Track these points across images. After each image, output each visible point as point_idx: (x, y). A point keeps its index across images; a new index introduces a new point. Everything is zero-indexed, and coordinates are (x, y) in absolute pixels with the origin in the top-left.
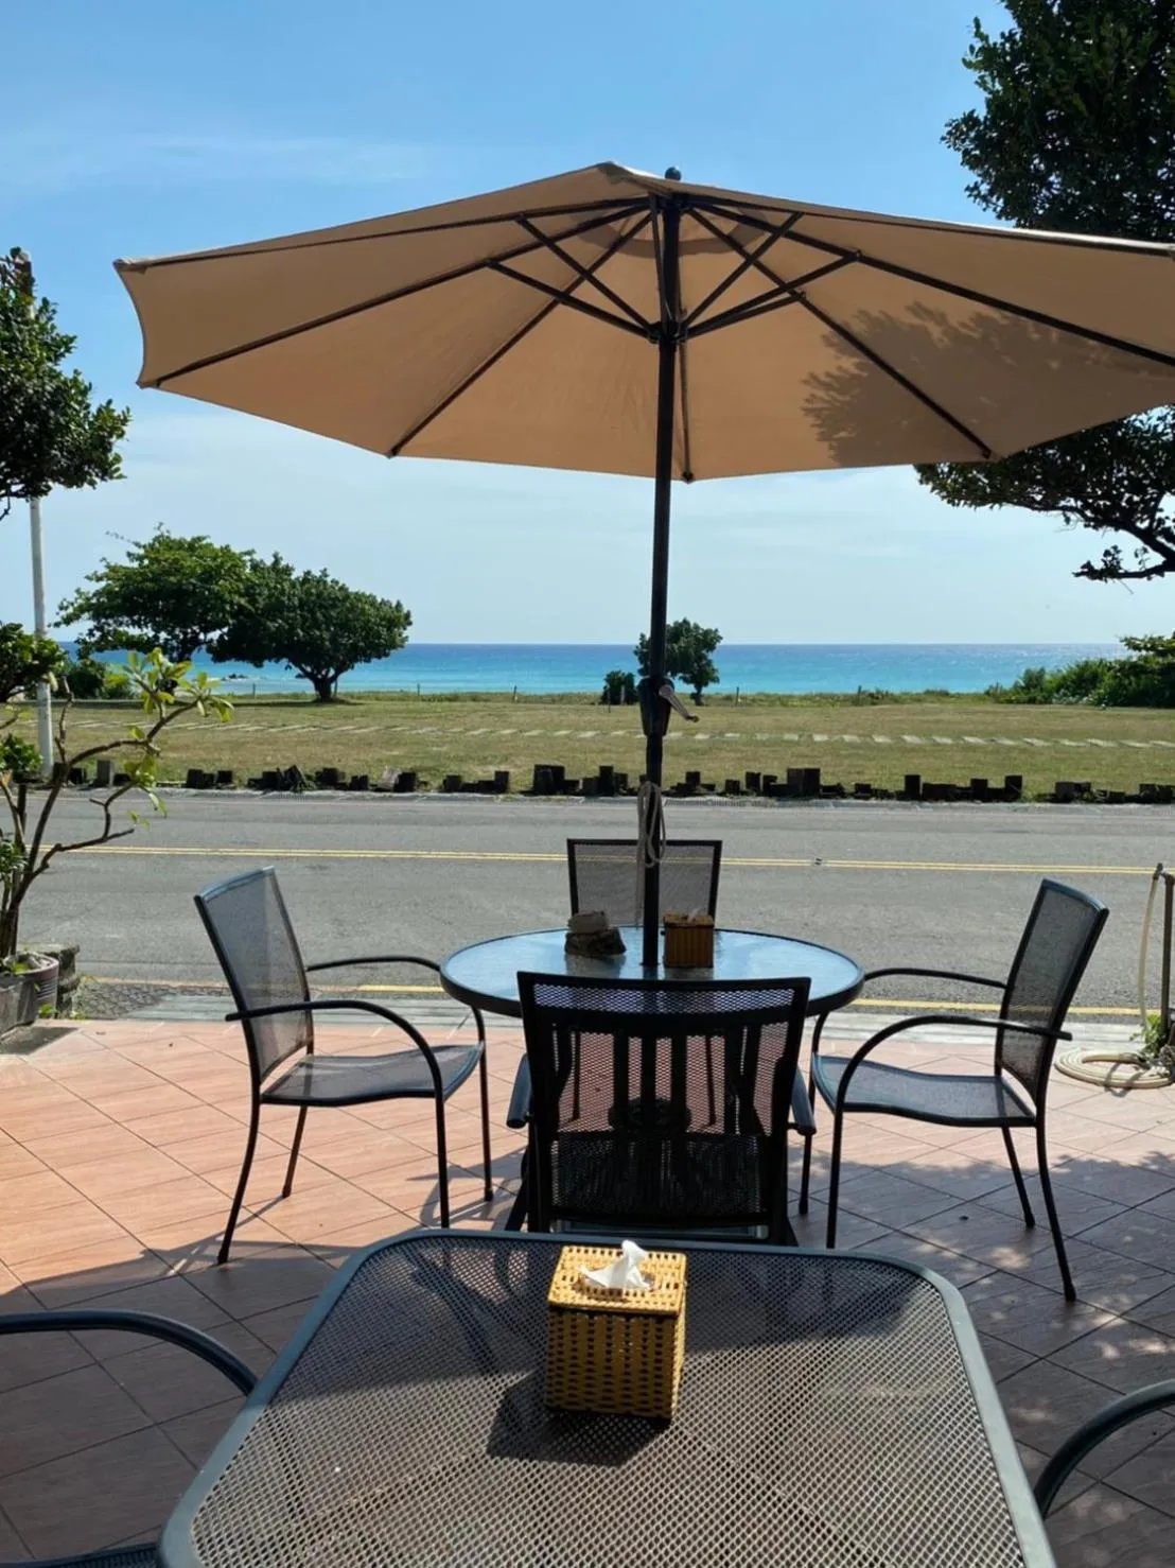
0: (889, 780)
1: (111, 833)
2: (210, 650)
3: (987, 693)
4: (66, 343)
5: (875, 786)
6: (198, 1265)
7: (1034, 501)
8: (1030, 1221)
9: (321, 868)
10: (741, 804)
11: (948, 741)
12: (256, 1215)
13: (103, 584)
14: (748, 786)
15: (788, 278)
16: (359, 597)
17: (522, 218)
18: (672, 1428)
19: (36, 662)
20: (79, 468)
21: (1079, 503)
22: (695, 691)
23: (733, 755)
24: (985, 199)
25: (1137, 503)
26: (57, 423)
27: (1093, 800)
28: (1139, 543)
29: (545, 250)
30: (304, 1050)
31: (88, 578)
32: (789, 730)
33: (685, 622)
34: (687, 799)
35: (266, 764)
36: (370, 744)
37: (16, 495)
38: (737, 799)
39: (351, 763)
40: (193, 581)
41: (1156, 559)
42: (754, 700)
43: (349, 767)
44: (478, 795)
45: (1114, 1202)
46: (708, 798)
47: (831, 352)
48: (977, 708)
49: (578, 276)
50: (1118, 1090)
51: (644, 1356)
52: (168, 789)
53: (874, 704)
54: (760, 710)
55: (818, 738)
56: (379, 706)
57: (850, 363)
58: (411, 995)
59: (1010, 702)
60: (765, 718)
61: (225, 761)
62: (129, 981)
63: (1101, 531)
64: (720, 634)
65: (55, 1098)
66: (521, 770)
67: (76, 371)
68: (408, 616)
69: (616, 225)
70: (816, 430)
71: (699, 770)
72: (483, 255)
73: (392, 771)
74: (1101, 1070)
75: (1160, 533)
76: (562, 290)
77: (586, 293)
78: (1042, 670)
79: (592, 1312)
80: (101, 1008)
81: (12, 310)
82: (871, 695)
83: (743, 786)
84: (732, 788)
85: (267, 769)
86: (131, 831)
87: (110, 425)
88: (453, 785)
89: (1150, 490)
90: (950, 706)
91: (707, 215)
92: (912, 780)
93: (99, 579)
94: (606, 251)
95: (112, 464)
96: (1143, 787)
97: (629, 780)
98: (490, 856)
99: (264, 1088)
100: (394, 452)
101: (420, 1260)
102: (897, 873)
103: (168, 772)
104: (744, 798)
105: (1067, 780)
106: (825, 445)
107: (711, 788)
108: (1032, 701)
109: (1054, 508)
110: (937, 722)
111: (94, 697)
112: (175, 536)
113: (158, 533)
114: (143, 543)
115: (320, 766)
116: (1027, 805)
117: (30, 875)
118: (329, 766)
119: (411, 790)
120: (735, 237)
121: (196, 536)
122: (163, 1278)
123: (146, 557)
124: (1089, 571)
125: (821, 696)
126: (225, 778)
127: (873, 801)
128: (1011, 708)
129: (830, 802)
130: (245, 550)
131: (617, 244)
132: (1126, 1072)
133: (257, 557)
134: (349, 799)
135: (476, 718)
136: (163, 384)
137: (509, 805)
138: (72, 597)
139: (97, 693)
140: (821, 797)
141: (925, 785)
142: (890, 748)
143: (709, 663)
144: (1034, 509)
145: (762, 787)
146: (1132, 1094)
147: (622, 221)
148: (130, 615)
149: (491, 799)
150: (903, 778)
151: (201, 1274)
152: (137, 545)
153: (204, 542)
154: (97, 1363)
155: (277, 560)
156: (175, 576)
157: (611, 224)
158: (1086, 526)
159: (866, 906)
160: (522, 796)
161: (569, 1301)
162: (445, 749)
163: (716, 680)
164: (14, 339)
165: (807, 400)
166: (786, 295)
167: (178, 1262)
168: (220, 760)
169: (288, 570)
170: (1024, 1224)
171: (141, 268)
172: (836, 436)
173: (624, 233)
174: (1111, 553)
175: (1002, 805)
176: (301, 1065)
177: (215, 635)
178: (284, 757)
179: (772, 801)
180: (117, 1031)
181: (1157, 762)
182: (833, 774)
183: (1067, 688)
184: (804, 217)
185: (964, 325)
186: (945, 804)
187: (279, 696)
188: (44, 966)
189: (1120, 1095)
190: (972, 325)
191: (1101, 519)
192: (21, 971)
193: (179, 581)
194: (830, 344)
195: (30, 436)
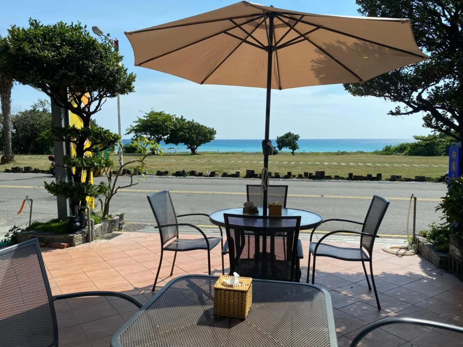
0: (344, 175)
1: (132, 184)
2: (165, 141)
3: (375, 152)
4: (121, 58)
5: (340, 176)
6: (147, 292)
7: (377, 94)
8: (370, 288)
9: (189, 196)
10: (303, 181)
11: (362, 164)
12: (163, 280)
13: (137, 124)
14: (305, 176)
15: (303, 33)
16: (202, 126)
17: (231, 19)
18: (245, 321)
19: (113, 139)
20: (123, 89)
21: (389, 95)
22: (292, 151)
23: (301, 168)
24: (363, 13)
25: (406, 95)
26: (118, 78)
27: (402, 180)
28: (405, 105)
29: (238, 28)
30: (176, 237)
31: (134, 122)
32: (318, 161)
33: (290, 132)
34: (288, 179)
35: (177, 170)
36: (204, 165)
37: (109, 97)
38: (301, 179)
39: (199, 169)
40: (160, 123)
41: (410, 109)
42: (309, 154)
43: (198, 171)
44: (232, 178)
45: (395, 285)
46: (294, 179)
47: (317, 53)
48: (371, 156)
49: (247, 35)
50: (400, 256)
51: (238, 302)
52: (152, 176)
53: (343, 155)
54: (311, 156)
55: (325, 164)
56: (208, 155)
57: (322, 56)
58: (209, 228)
59: (381, 154)
60: (312, 159)
61: (166, 169)
62: (138, 223)
63: (395, 102)
64: (299, 136)
65: (115, 250)
66: (243, 171)
67: (123, 65)
68: (215, 131)
69: (257, 21)
70: (315, 75)
71: (291, 171)
72: (221, 30)
73: (209, 171)
74: (395, 251)
75: (412, 102)
76: (244, 39)
77: (250, 39)
78: (391, 146)
79: (225, 290)
80: (130, 229)
81: (107, 49)
82: (342, 153)
83: (303, 176)
84: (300, 176)
85: (177, 171)
86: (138, 184)
87: (132, 78)
88: (225, 175)
89: (410, 91)
90: (364, 156)
91: (281, 17)
92: (351, 175)
93: (136, 122)
94: (255, 28)
95: (132, 88)
96: (416, 177)
97: (272, 174)
98: (233, 193)
99: (164, 246)
100: (202, 83)
101: (189, 281)
102: (344, 199)
103: (152, 172)
104: (303, 179)
105: (394, 175)
106: (317, 79)
107: (294, 176)
108: (387, 154)
109: (383, 96)
110: (360, 159)
111: (135, 153)
112: (156, 111)
113: (151, 111)
114: (147, 113)
115: (190, 170)
116: (383, 182)
117: (112, 195)
118: (193, 170)
119: (214, 176)
120: (289, 23)
121: (161, 111)
122: (139, 295)
123: (148, 117)
124: (392, 113)
125: (328, 153)
126: (166, 173)
127: (340, 180)
128: (381, 156)
129: (328, 180)
130: (173, 114)
131: (258, 26)
132: (403, 251)
133: (177, 117)
134: (198, 179)
135: (232, 158)
136: (141, 65)
137: (240, 181)
138: (130, 127)
139: (136, 152)
140: (325, 179)
141: (354, 176)
142: (345, 166)
143: (296, 144)
144: (377, 97)
145: (309, 176)
146: (404, 257)
147: (259, 19)
148: (144, 132)
149: (235, 179)
150: (348, 174)
151: (148, 294)
152: (146, 114)
153: (163, 113)
154: (119, 314)
155: (182, 117)
156: (155, 121)
157: (256, 21)
158: (392, 101)
159: (335, 207)
160: (243, 178)
161: (219, 287)
162: (223, 166)
163: (298, 148)
164: (107, 57)
165: (312, 67)
166: (302, 38)
167: (142, 291)
168: (165, 169)
169: (185, 120)
170: (368, 289)
171: (131, 33)
172: (320, 76)
173: (259, 23)
174: (398, 108)
175: (376, 182)
176: (175, 241)
177: (166, 137)
178: (181, 168)
179: (311, 180)
180: (132, 234)
181: (421, 170)
182: (329, 173)
183: (397, 151)
184: (305, 16)
185: (351, 46)
186: (360, 181)
187: (182, 153)
188: (115, 218)
189: (400, 257)
190: (353, 45)
191: (395, 99)
192: (109, 219)
193: (157, 123)
194: (317, 52)
195: (111, 81)
